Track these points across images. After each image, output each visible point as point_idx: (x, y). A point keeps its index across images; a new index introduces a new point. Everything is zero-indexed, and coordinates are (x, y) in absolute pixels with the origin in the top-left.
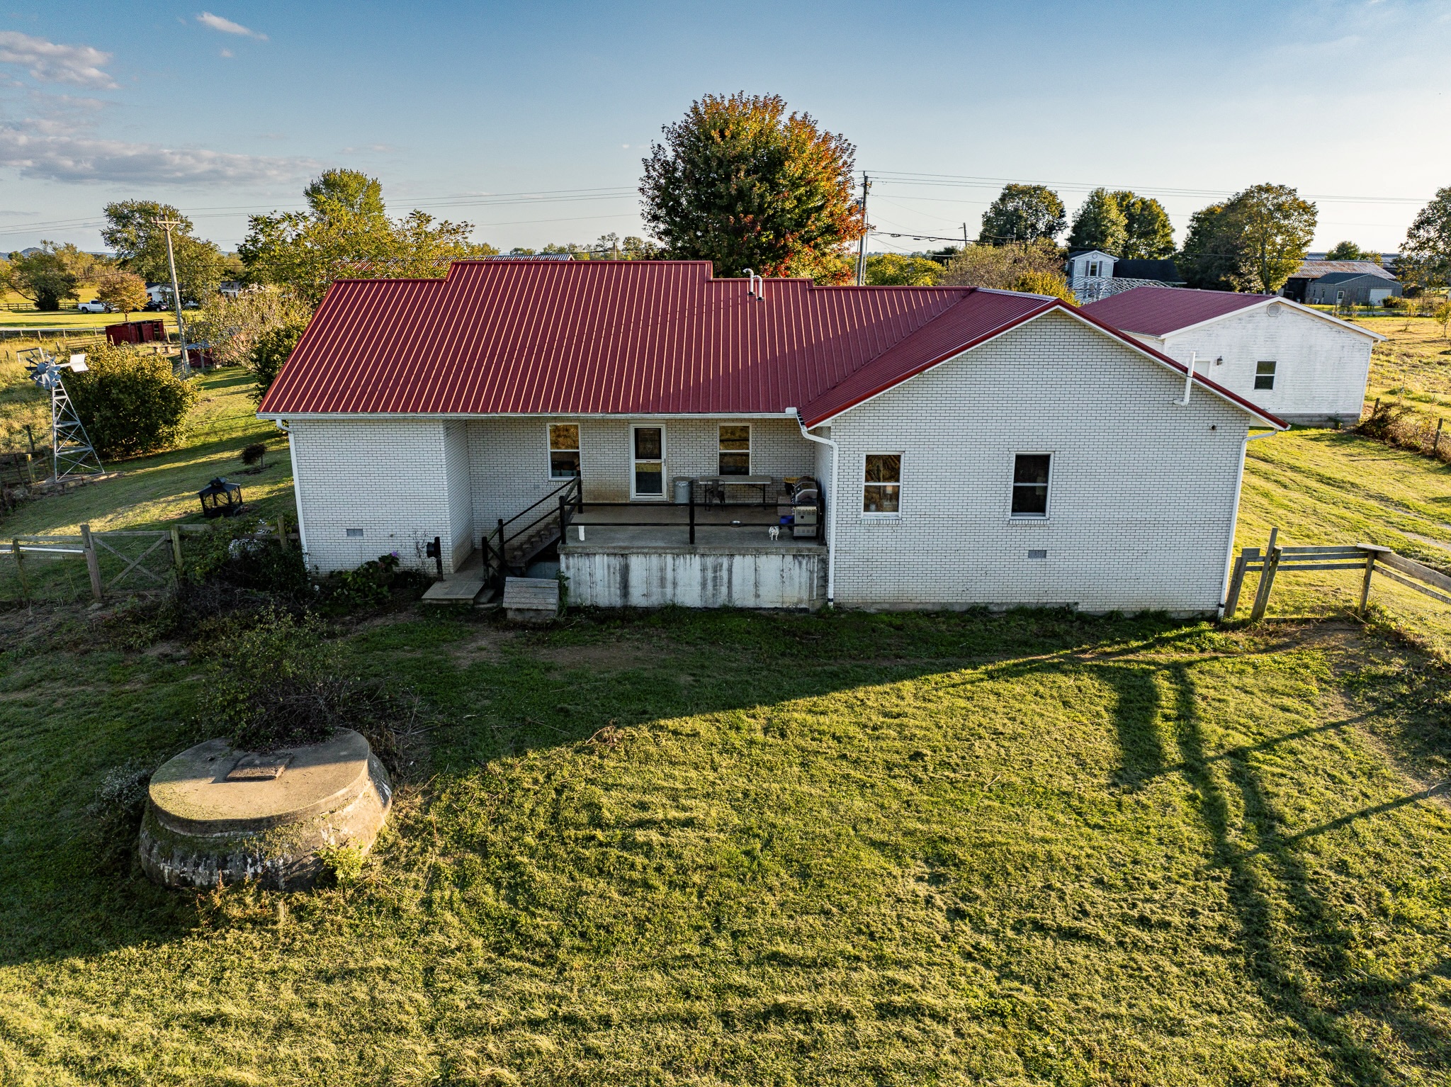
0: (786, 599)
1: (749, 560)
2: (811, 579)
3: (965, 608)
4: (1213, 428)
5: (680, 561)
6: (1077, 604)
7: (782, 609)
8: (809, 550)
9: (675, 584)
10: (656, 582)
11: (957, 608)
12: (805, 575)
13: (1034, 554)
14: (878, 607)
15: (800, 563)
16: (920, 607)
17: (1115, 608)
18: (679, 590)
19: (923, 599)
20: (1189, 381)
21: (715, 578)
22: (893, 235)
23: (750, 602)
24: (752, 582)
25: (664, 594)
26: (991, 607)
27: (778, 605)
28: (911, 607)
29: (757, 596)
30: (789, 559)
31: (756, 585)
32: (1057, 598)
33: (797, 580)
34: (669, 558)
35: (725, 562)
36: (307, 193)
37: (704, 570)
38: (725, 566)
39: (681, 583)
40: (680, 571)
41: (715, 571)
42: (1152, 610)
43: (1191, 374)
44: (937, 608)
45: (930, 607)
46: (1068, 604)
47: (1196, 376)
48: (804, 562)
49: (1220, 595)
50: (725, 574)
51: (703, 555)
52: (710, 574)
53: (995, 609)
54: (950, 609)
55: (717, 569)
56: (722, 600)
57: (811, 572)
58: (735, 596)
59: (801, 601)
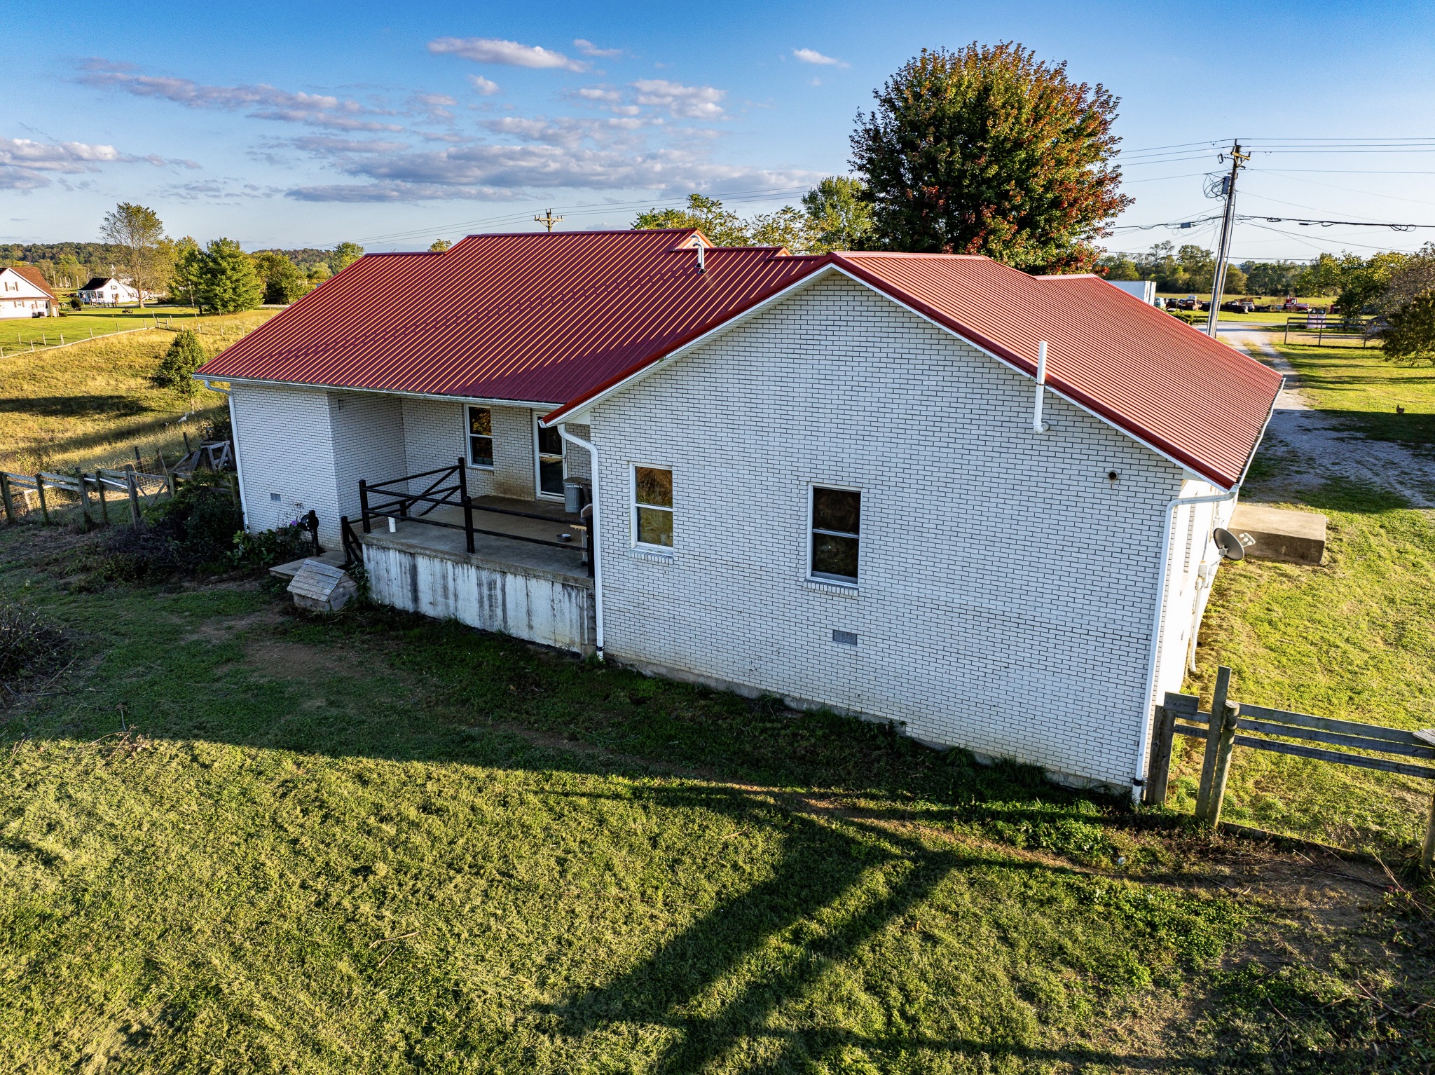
0: (558, 638)
1: (520, 581)
2: (582, 618)
3: (754, 695)
4: (1112, 476)
5: (459, 570)
6: (903, 723)
7: (554, 648)
8: (576, 580)
9: (456, 596)
10: (440, 591)
11: (745, 693)
12: (575, 611)
13: (839, 636)
14: (655, 669)
15: (570, 595)
16: (701, 680)
17: (960, 743)
18: (460, 603)
19: (704, 670)
20: (1040, 391)
21: (490, 596)
22: (1270, 219)
23: (524, 634)
24: (525, 609)
25: (447, 606)
26: (787, 701)
27: (551, 643)
28: (691, 678)
29: (531, 627)
30: (558, 587)
31: (529, 613)
32: (877, 709)
33: (567, 616)
34: (449, 564)
35: (498, 578)
36: (805, 201)
37: (480, 585)
38: (499, 585)
39: (461, 597)
40: (459, 581)
41: (490, 589)
42: (1020, 760)
43: (1042, 378)
44: (722, 688)
45: (713, 684)
46: (891, 722)
47: (1050, 382)
48: (574, 595)
49: (1135, 763)
50: (499, 593)
51: (478, 568)
52: (486, 592)
53: (793, 705)
54: (738, 692)
55: (492, 585)
56: (497, 625)
57: (581, 609)
58: (510, 622)
59: (572, 643)
